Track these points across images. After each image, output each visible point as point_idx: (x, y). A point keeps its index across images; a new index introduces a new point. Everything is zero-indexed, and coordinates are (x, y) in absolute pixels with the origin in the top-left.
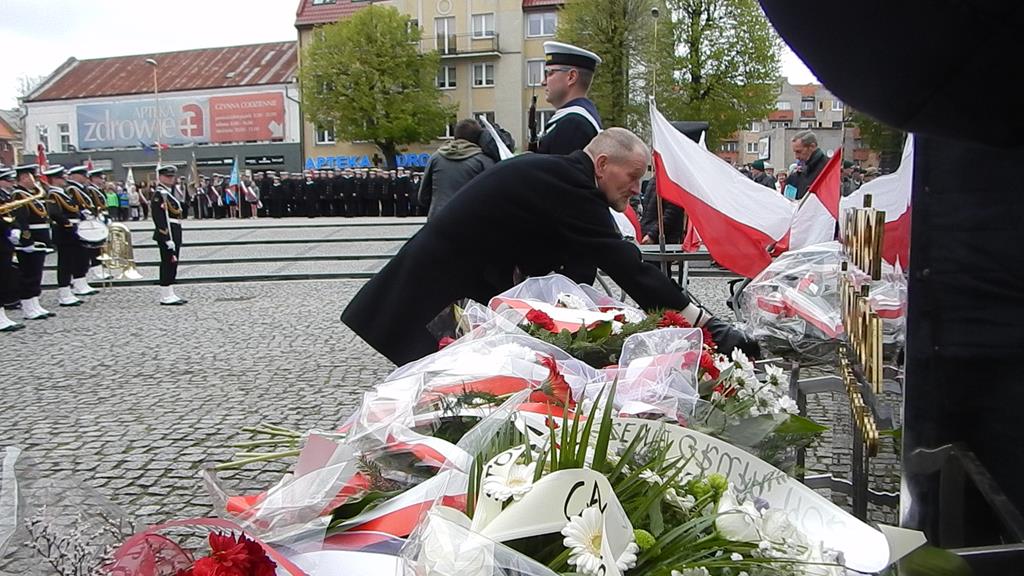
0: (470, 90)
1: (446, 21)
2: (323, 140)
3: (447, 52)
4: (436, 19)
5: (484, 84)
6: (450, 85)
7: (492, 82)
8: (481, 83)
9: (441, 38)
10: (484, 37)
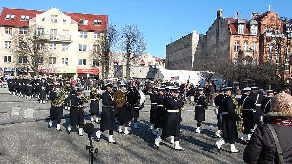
0: (61, 51)
1: (54, 30)
2: (6, 62)
3: (53, 39)
4: (51, 29)
5: (65, 50)
6: (54, 49)
7: (68, 49)
8: (64, 49)
9: (52, 35)
10: (66, 36)
